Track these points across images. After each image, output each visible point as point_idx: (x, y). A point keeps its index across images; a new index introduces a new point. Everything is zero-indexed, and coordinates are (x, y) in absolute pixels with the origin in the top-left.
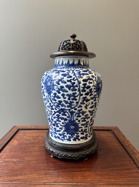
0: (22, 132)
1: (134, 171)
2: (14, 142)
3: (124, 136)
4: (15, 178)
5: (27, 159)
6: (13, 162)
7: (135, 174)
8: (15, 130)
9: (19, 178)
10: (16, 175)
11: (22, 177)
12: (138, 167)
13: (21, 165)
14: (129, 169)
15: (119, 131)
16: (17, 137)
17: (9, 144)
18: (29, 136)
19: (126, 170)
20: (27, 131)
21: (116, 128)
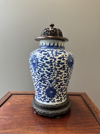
0: (14, 96)
1: (96, 127)
2: (8, 104)
3: (90, 100)
4: (5, 131)
5: (15, 116)
6: (5, 119)
7: (97, 130)
8: (9, 95)
9: (7, 131)
10: (6, 129)
11: (10, 131)
12: (99, 124)
13: (10, 121)
14: (92, 126)
15: (87, 96)
16: (10, 100)
17: (4, 105)
18: (19, 99)
19: (90, 126)
20: (18, 96)
21: (85, 94)
